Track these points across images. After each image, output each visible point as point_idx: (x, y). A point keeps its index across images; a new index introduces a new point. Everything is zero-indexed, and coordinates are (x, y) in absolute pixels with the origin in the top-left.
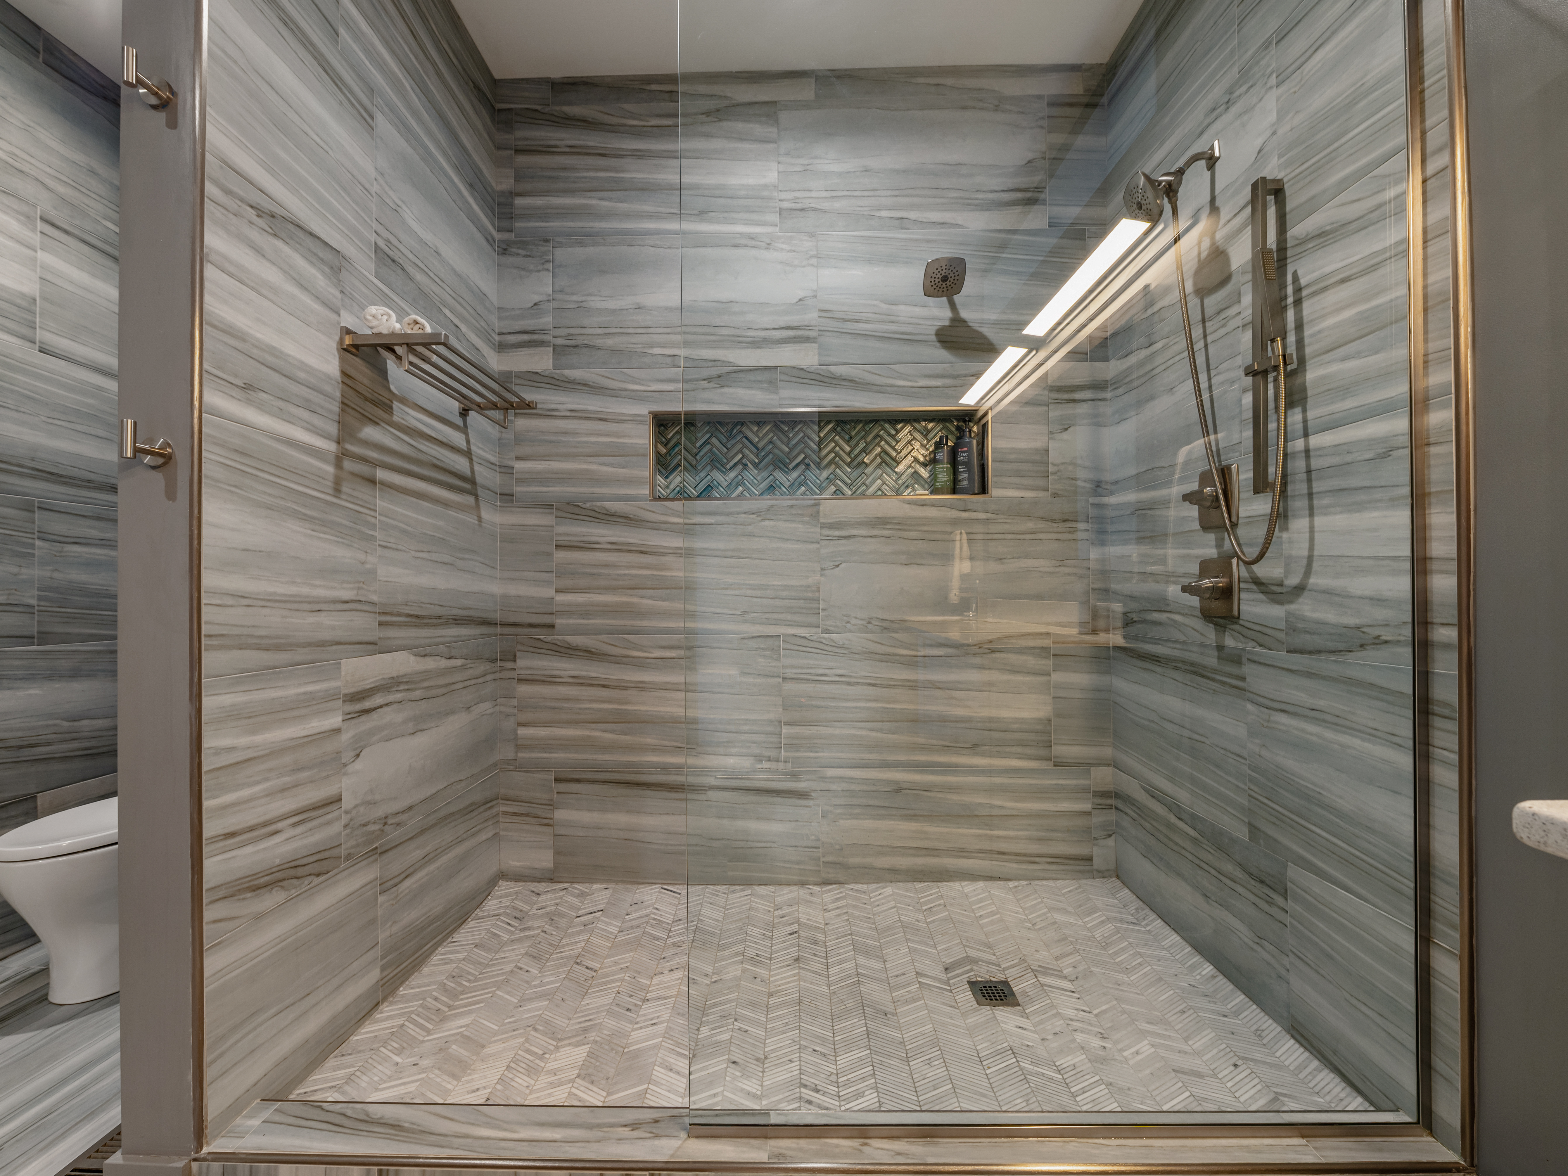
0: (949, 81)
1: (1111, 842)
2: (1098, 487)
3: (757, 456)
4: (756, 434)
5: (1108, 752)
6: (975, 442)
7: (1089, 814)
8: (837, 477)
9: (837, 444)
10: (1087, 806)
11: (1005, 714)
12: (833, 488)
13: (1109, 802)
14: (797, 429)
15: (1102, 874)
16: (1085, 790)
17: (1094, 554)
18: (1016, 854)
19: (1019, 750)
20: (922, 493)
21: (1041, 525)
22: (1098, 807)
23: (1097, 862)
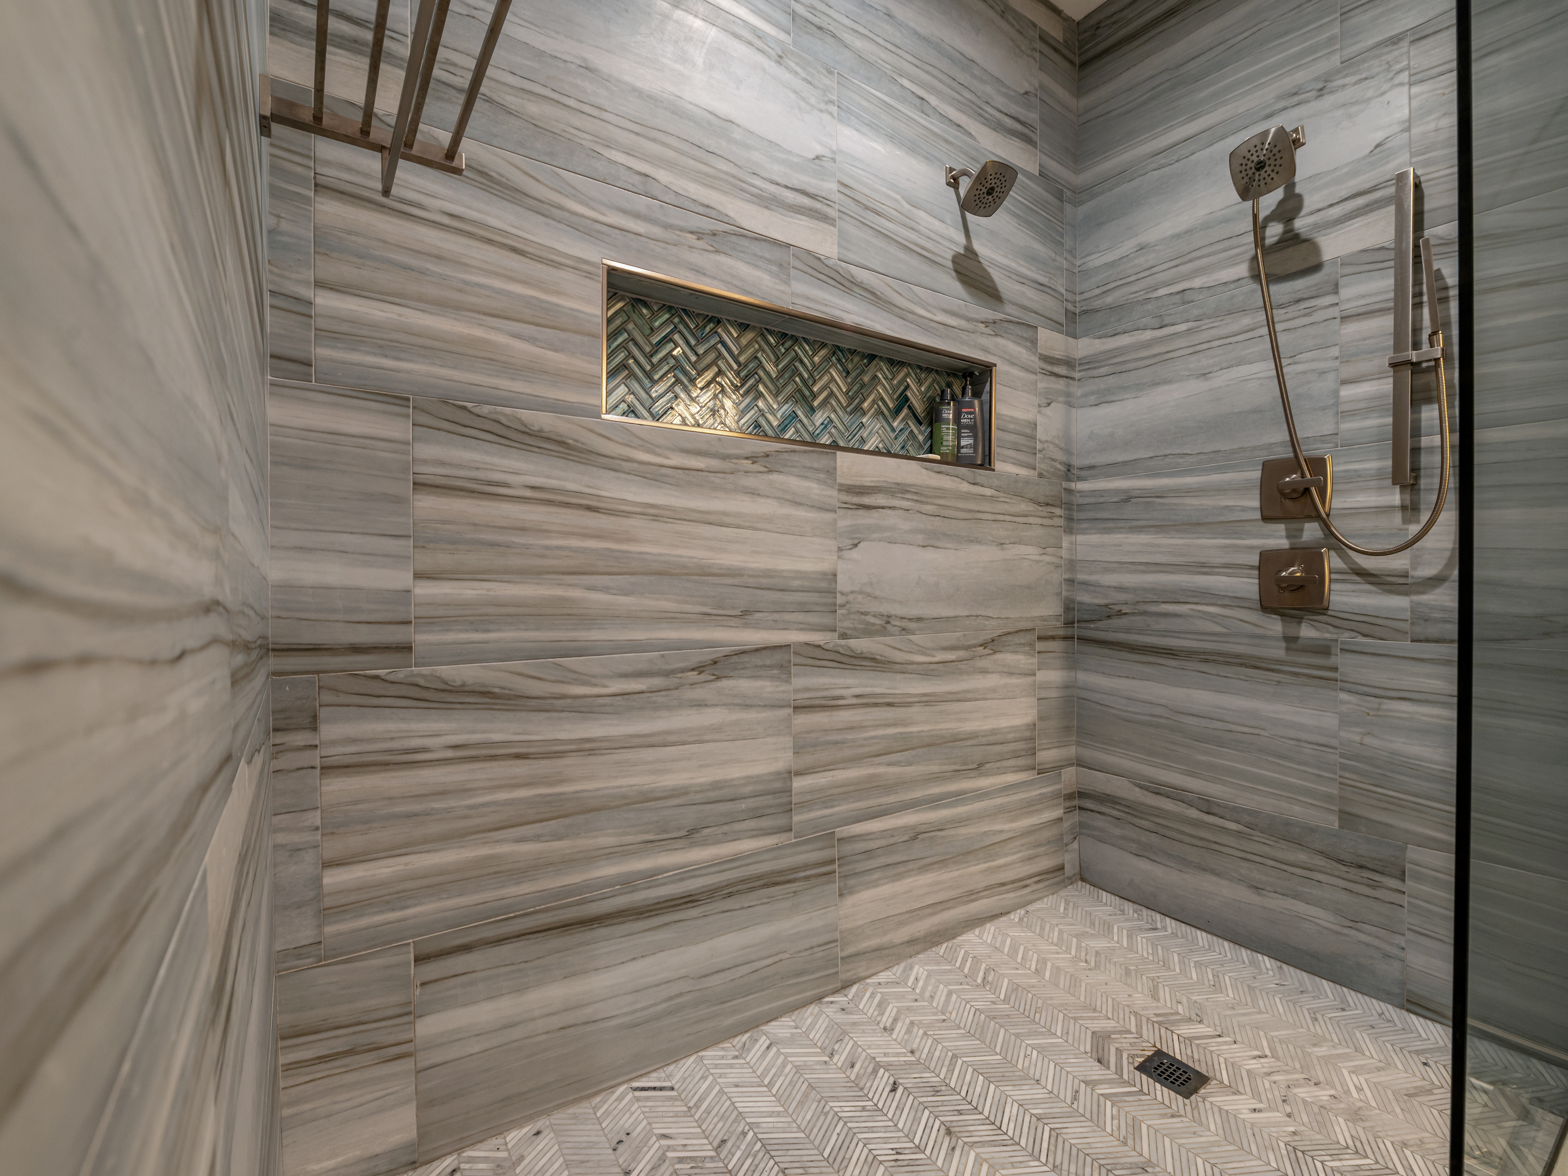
1: (1075, 845)
2: (1069, 472)
3: (737, 374)
5: (1074, 751)
7: (1060, 820)
8: (832, 422)
9: (832, 379)
10: (1058, 812)
11: (1003, 723)
13: (1076, 803)
15: (1071, 881)
16: (1058, 795)
17: (1066, 541)
18: (1013, 882)
19: (1013, 762)
21: (1031, 507)
22: (1069, 810)
23: (1069, 870)
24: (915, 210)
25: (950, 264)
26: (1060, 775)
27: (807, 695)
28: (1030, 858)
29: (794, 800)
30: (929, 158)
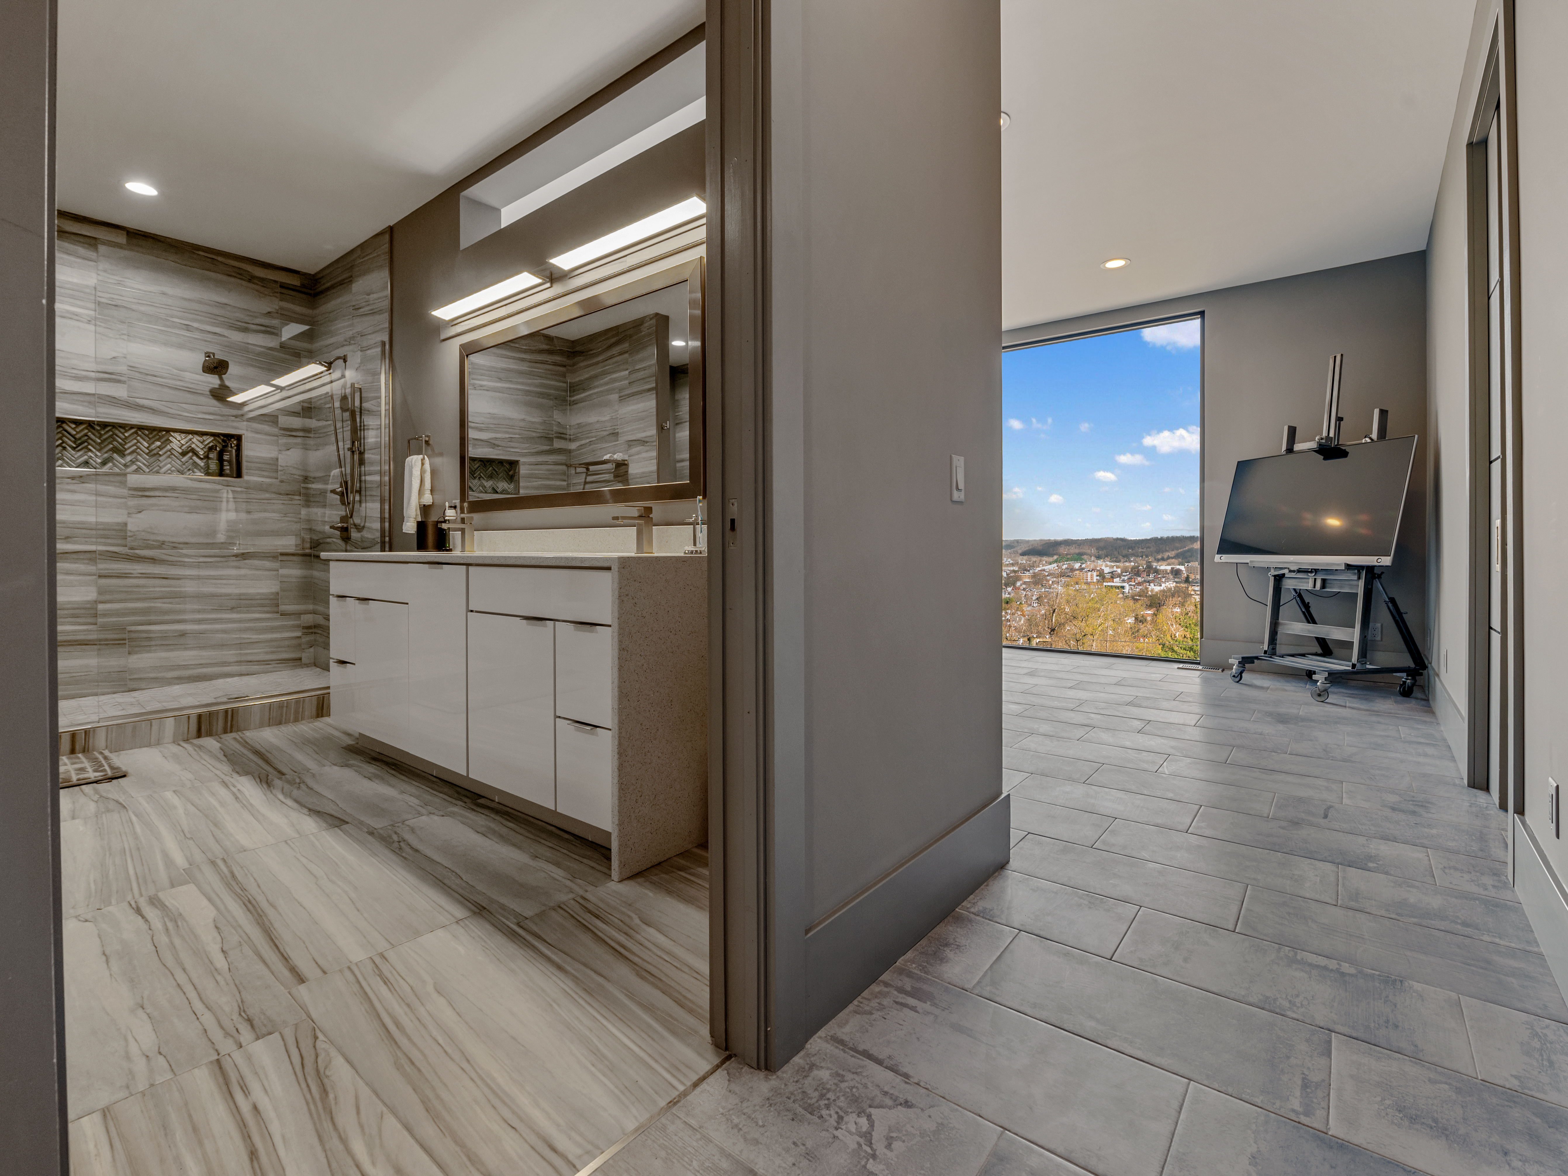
0: (220, 259)
1: (312, 650)
2: (306, 479)
3: (75, 443)
4: (74, 429)
5: (311, 607)
6: (234, 451)
7: (300, 637)
8: (137, 460)
9: (138, 442)
10: (299, 634)
11: (252, 591)
12: (135, 467)
13: (310, 631)
14: (107, 429)
15: (307, 665)
16: (298, 626)
17: (304, 511)
18: (260, 661)
19: (259, 609)
20: (199, 475)
21: (274, 496)
22: (305, 634)
23: (304, 660)
24: (182, 373)
25: (208, 393)
26: (300, 618)
27: (108, 571)
28: (272, 652)
29: (100, 612)
30: (191, 349)
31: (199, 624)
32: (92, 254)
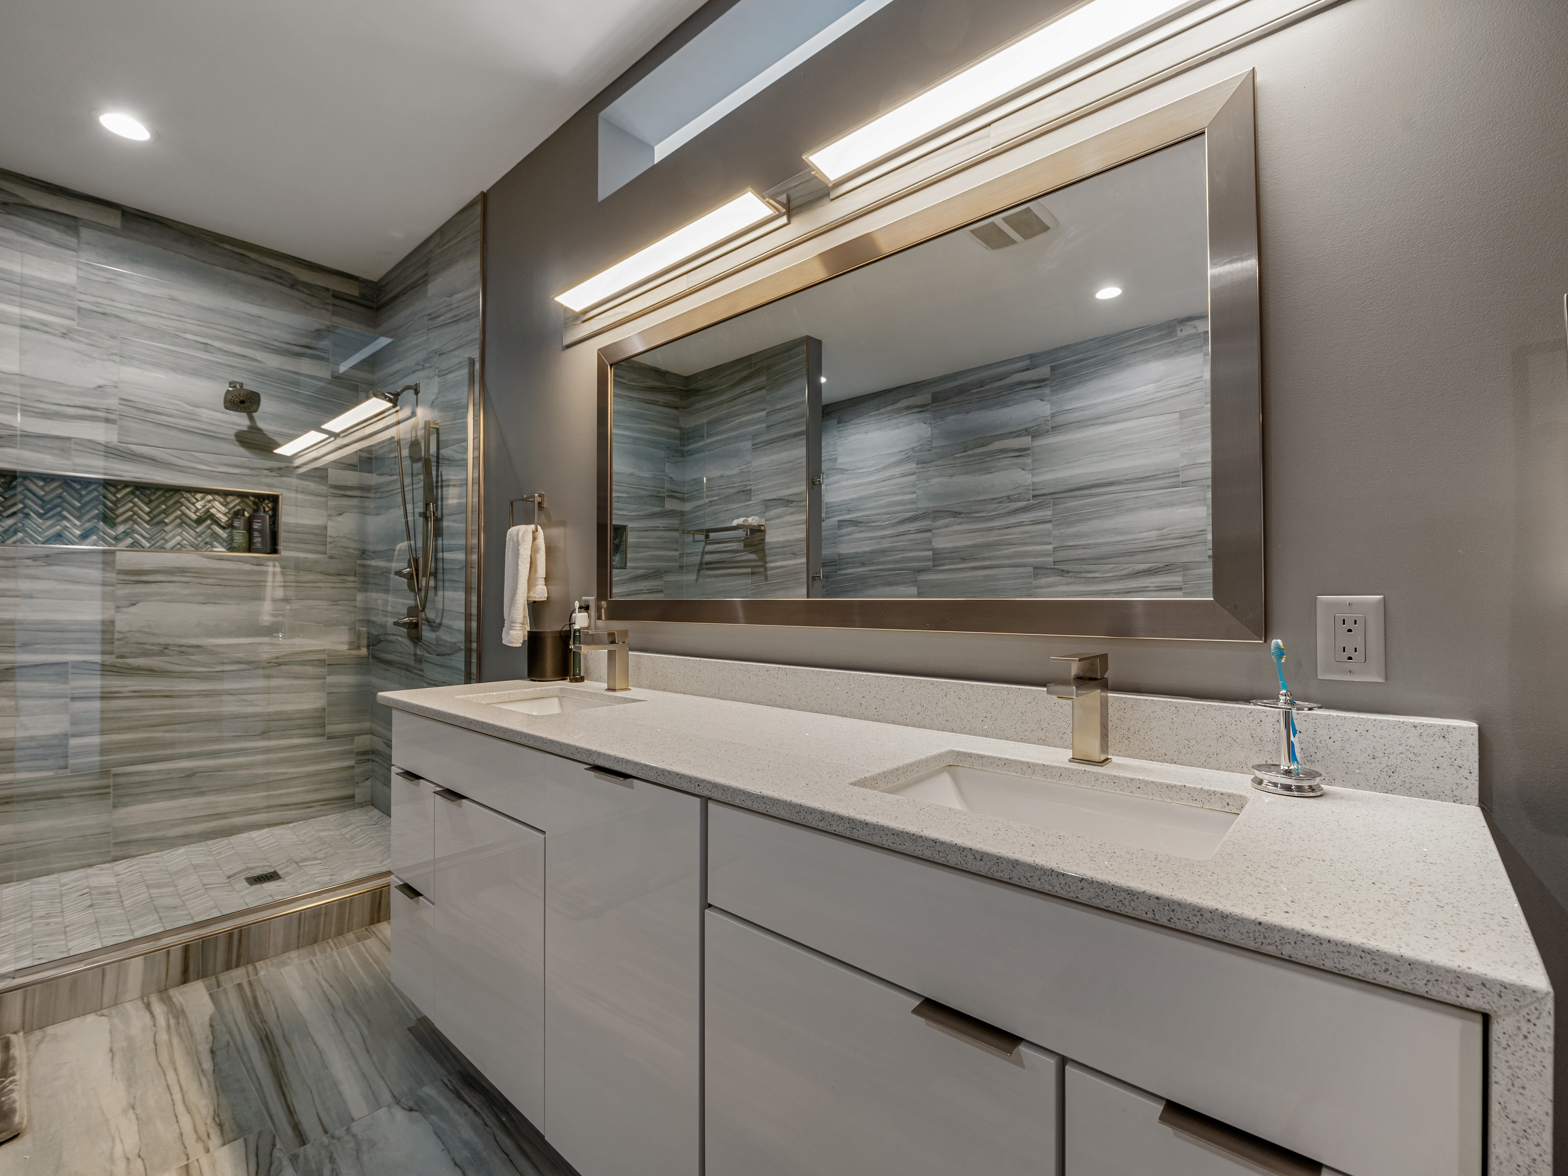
0: (254, 255)
1: (368, 783)
2: (363, 554)
3: (42, 507)
4: (42, 488)
5: (367, 725)
6: (268, 517)
7: (352, 767)
8: (134, 531)
9: (135, 505)
10: (351, 763)
11: (289, 708)
12: (129, 541)
13: (367, 757)
14: (91, 488)
15: (362, 805)
16: (350, 752)
17: (360, 597)
18: (296, 804)
19: (300, 731)
20: (220, 550)
21: (320, 577)
22: (359, 762)
23: (358, 798)
24: (196, 409)
25: (233, 438)
26: (353, 740)
27: (84, 691)
28: (315, 790)
29: (70, 751)
30: (210, 377)
31: (215, 758)
32: (72, 241)
